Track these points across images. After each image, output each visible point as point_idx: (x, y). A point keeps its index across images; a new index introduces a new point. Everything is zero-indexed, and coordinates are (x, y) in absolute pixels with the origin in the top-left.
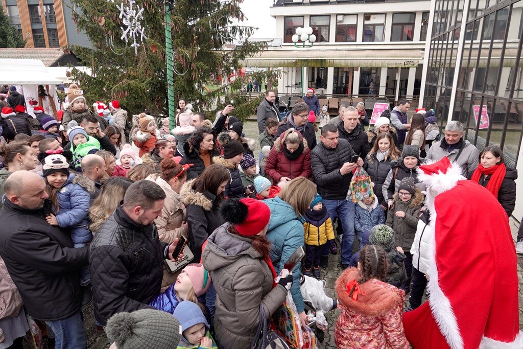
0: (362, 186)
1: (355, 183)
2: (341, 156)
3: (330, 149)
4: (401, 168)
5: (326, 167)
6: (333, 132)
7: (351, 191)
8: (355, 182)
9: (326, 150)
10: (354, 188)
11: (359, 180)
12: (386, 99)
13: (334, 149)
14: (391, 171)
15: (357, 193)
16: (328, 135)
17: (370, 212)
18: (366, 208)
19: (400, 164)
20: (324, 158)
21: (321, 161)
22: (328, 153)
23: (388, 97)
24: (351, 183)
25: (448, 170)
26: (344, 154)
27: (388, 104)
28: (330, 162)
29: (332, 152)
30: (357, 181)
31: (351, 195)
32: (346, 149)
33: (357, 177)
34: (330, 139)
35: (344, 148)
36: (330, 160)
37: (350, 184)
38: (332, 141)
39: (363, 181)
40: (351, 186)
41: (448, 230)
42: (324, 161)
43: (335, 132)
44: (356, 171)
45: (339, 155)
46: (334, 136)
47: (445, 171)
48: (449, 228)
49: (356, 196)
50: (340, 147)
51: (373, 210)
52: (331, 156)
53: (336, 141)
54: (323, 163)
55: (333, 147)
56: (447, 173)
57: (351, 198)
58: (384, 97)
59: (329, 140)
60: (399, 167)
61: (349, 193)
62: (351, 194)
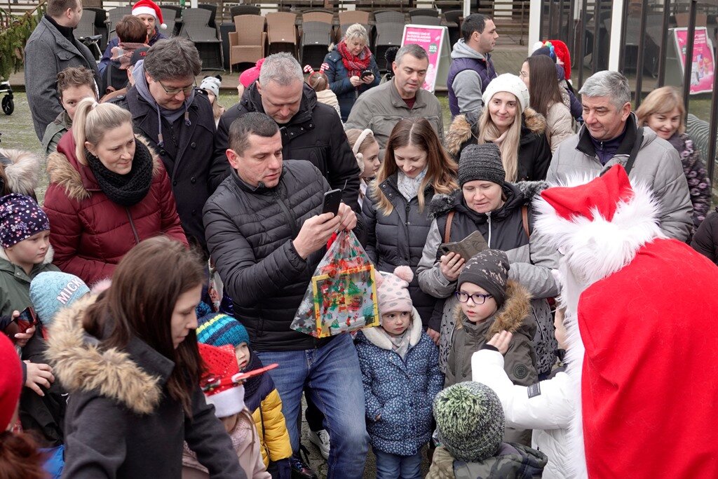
0: (346, 291)
1: (328, 282)
2: (298, 209)
3: (261, 191)
4: (462, 213)
5: (253, 245)
6: (264, 135)
7: (312, 301)
8: (325, 276)
9: (250, 196)
10: (320, 295)
11: (341, 272)
12: (435, 14)
13: (273, 190)
14: (435, 225)
15: (329, 311)
16: (249, 145)
17: (403, 355)
18: (390, 347)
19: (458, 202)
20: (245, 218)
21: (238, 229)
22: (255, 202)
23: (444, 7)
24: (315, 279)
25: (618, 209)
26: (307, 203)
27: (443, 29)
28: (265, 230)
29: (269, 199)
30: (332, 274)
31: (308, 315)
32: (310, 186)
33: (334, 263)
34: (255, 157)
35: (305, 185)
36: (266, 223)
37: (309, 279)
38: (262, 164)
39: (352, 276)
40: (313, 287)
41: (616, 393)
42: (246, 227)
43: (271, 135)
44: (335, 246)
45: (292, 207)
46: (265, 149)
47: (609, 214)
48: (616, 387)
49: (327, 319)
50: (291, 184)
51: (411, 350)
52: (266, 212)
53: (275, 162)
54: (245, 235)
55: (270, 184)
56: (616, 215)
57: (308, 323)
58: (430, 6)
59: (253, 161)
60: (455, 210)
61: (304, 307)
62: (311, 312)
